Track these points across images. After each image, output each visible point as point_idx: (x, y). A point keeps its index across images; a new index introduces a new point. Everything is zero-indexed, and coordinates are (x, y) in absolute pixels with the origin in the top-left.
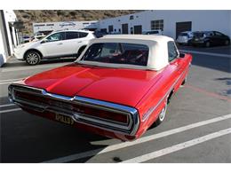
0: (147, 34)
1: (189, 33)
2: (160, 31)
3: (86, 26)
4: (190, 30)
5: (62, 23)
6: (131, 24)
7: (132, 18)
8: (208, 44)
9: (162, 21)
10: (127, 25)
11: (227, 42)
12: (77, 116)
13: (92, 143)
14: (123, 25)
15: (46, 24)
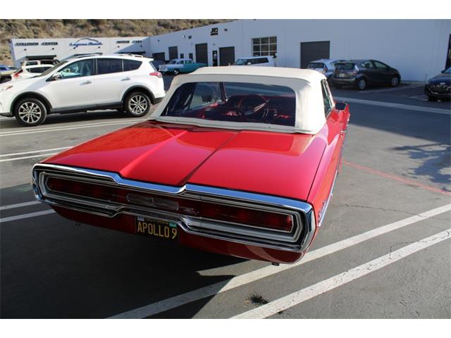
0: (246, 64)
1: (327, 63)
2: (270, 58)
3: (123, 46)
4: (327, 57)
6: (214, 45)
7: (214, 32)
8: (362, 84)
9: (274, 39)
10: (205, 45)
11: (395, 81)
13: (203, 273)
14: (197, 46)
15: (40, 41)
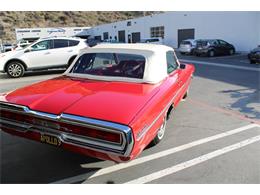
0: (146, 42)
1: (192, 41)
3: (77, 33)
4: (193, 38)
5: (50, 29)
6: (129, 31)
7: (129, 24)
8: (212, 53)
9: (163, 28)
10: (124, 32)
11: (232, 52)
12: (65, 136)
13: (83, 166)
14: (119, 32)
15: (31, 30)
